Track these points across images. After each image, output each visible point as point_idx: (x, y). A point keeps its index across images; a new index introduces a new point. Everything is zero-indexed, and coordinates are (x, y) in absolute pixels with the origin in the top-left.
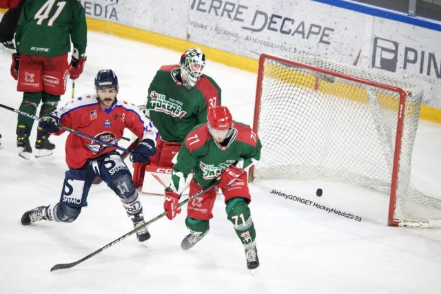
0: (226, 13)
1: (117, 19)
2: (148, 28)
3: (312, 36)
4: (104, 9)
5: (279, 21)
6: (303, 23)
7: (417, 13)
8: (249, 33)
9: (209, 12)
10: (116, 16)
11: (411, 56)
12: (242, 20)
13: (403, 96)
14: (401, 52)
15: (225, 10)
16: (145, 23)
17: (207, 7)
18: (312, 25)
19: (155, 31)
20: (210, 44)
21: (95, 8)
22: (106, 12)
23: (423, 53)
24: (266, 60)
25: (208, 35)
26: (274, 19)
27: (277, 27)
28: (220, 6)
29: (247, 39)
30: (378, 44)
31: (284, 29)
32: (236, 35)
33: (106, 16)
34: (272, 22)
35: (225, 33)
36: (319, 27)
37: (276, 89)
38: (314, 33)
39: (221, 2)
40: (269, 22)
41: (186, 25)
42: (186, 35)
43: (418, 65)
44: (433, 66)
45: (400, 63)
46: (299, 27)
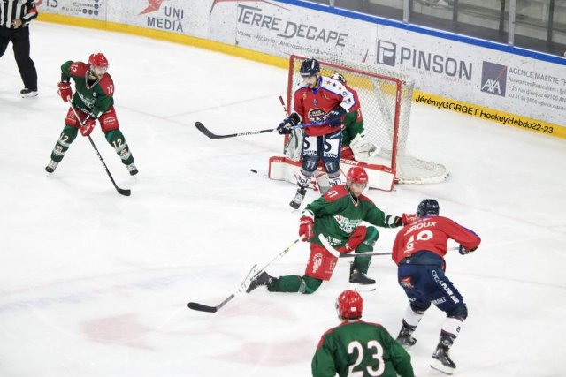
0: (265, 24)
1: (182, 31)
2: (206, 38)
3: (331, 40)
4: (172, 24)
5: (306, 30)
6: (323, 31)
7: (410, 21)
8: (282, 39)
9: (252, 24)
10: (181, 29)
12: (277, 29)
13: (399, 85)
14: (398, 51)
15: (264, 22)
16: (203, 33)
17: (250, 20)
18: (331, 32)
19: (212, 39)
20: (253, 49)
21: (166, 23)
22: (174, 26)
23: (415, 51)
24: (295, 59)
25: (252, 41)
26: (302, 28)
27: (305, 33)
28: (261, 19)
29: (282, 43)
30: (381, 46)
31: (309, 36)
32: (273, 41)
33: (174, 30)
35: (265, 39)
36: (337, 33)
38: (332, 38)
39: (261, 16)
40: (298, 30)
41: (236, 34)
42: (235, 42)
43: (411, 60)
44: (423, 61)
45: (398, 59)
46: (320, 34)
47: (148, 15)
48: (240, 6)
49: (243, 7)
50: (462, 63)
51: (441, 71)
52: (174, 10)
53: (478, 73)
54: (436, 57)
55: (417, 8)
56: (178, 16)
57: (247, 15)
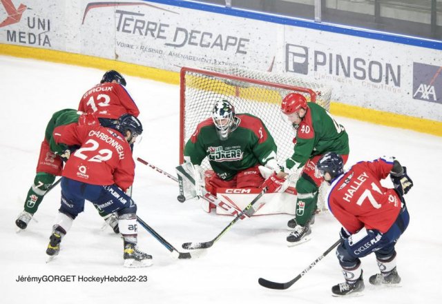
0: (149, 32)
1: (50, 45)
2: (79, 52)
3: (230, 47)
4: (37, 38)
5: (199, 36)
6: (220, 36)
7: (323, 19)
8: (171, 49)
9: (134, 33)
10: (48, 43)
11: (320, 58)
12: (164, 38)
13: (313, 96)
14: (311, 55)
15: (148, 29)
16: (75, 47)
17: (131, 28)
18: (229, 38)
19: (87, 53)
20: (137, 62)
21: (29, 37)
22: (40, 40)
23: (331, 55)
24: (187, 72)
25: (135, 53)
26: (194, 34)
27: (197, 41)
28: (144, 26)
29: (170, 54)
30: (290, 50)
32: (160, 52)
33: (40, 44)
34: (192, 37)
35: (151, 50)
36: (236, 39)
37: (198, 99)
38: (231, 44)
39: (143, 22)
40: (190, 37)
41: (114, 46)
42: (114, 55)
43: (327, 66)
44: (341, 66)
45: (311, 66)
46: (217, 40)
47: (7, 28)
48: (118, 11)
49: (122, 13)
50: (389, 66)
51: (364, 77)
52: (39, 20)
53: (407, 77)
54: (356, 60)
55: (331, 4)
56: (44, 28)
57: (128, 22)
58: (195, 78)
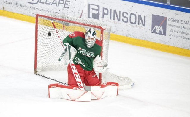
3: (60, 5)
8: (31, 5)
13: (102, 30)
14: (101, 10)
20: (14, 11)
23: (111, 10)
24: (39, 17)
25: (13, 7)
27: (44, 1)
29: (31, 8)
30: (90, 7)
32: (26, 6)
35: (20, 5)
38: (61, 3)
41: (2, 3)
42: (2, 8)
43: (109, 15)
44: (116, 15)
45: (101, 15)
46: (54, 1)
50: (140, 16)
51: (127, 22)
53: (149, 22)
54: (124, 13)
58: (43, 20)
